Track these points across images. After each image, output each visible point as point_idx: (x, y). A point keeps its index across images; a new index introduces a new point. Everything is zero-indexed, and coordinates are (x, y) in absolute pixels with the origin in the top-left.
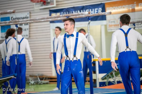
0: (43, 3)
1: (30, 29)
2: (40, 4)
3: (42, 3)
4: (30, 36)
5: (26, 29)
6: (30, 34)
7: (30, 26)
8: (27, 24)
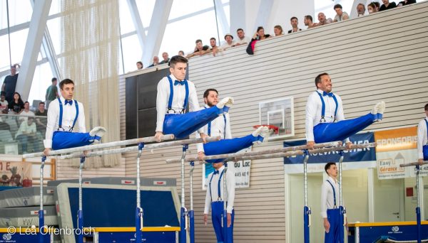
0: (274, 131)
1: (251, 173)
3: (272, 130)
4: (250, 185)
5: (245, 173)
6: (250, 181)
8: (247, 165)
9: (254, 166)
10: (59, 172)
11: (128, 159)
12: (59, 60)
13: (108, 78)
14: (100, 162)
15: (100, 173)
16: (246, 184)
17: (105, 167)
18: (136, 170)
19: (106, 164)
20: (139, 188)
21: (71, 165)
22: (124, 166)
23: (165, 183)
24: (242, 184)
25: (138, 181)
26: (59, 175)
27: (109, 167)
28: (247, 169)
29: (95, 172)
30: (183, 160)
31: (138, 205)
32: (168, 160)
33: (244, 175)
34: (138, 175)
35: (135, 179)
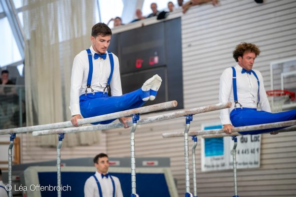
0: (290, 97)
1: (262, 149)
2: (284, 98)
3: (287, 96)
4: (261, 165)
5: (254, 150)
6: (261, 159)
7: (262, 144)
8: (257, 140)
9: (264, 141)
10: (24, 153)
11: (109, 135)
12: (20, 15)
13: (82, 37)
14: (76, 140)
15: (75, 153)
16: (256, 163)
17: (81, 145)
18: (130, 148)
19: (83, 142)
20: (133, 171)
21: (39, 144)
22: (104, 144)
23: (156, 163)
24: (251, 163)
25: (133, 161)
26: (24, 158)
27: (87, 145)
28: (257, 145)
29: (69, 153)
30: (186, 134)
31: (134, 191)
32: (165, 134)
33: (253, 151)
34: (133, 153)
35: (129, 159)
